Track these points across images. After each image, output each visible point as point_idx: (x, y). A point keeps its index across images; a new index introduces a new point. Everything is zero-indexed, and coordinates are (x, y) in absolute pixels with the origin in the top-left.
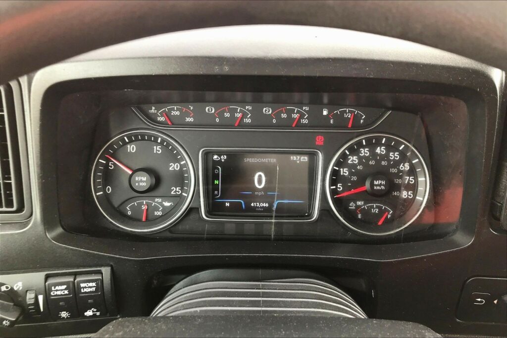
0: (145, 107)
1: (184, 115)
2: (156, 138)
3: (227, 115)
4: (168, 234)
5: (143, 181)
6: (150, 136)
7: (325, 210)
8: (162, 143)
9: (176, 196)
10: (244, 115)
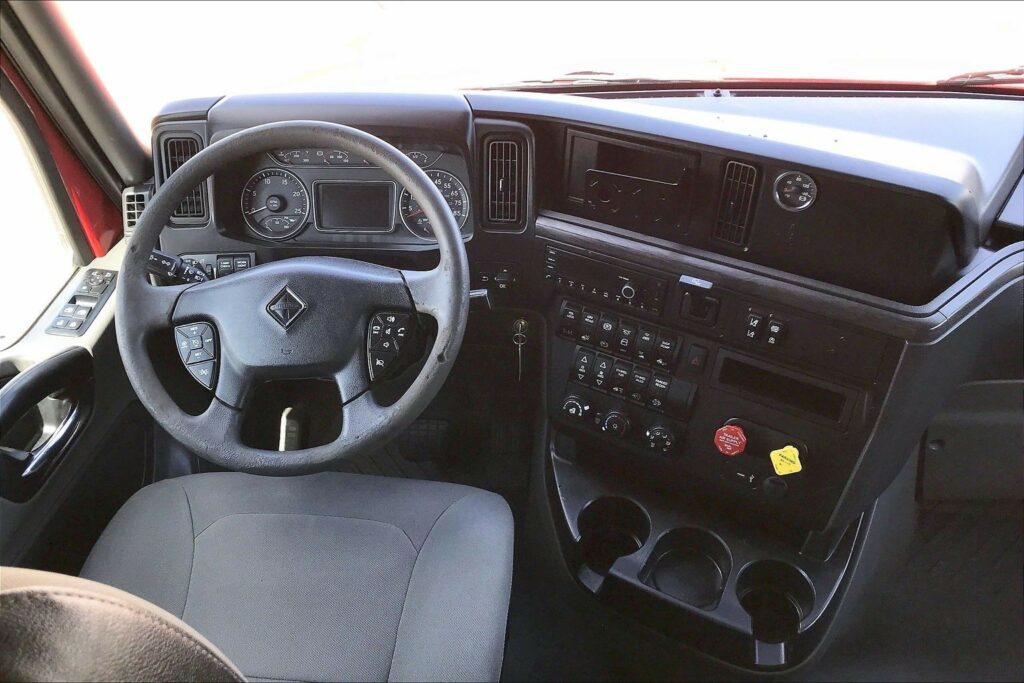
0: (276, 152)
1: (302, 157)
2: (283, 174)
3: (332, 157)
4: (291, 241)
5: (275, 203)
6: (279, 172)
7: (399, 226)
8: (287, 177)
9: (298, 215)
10: (344, 157)
